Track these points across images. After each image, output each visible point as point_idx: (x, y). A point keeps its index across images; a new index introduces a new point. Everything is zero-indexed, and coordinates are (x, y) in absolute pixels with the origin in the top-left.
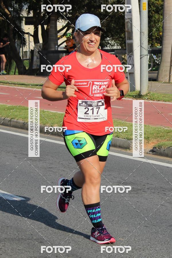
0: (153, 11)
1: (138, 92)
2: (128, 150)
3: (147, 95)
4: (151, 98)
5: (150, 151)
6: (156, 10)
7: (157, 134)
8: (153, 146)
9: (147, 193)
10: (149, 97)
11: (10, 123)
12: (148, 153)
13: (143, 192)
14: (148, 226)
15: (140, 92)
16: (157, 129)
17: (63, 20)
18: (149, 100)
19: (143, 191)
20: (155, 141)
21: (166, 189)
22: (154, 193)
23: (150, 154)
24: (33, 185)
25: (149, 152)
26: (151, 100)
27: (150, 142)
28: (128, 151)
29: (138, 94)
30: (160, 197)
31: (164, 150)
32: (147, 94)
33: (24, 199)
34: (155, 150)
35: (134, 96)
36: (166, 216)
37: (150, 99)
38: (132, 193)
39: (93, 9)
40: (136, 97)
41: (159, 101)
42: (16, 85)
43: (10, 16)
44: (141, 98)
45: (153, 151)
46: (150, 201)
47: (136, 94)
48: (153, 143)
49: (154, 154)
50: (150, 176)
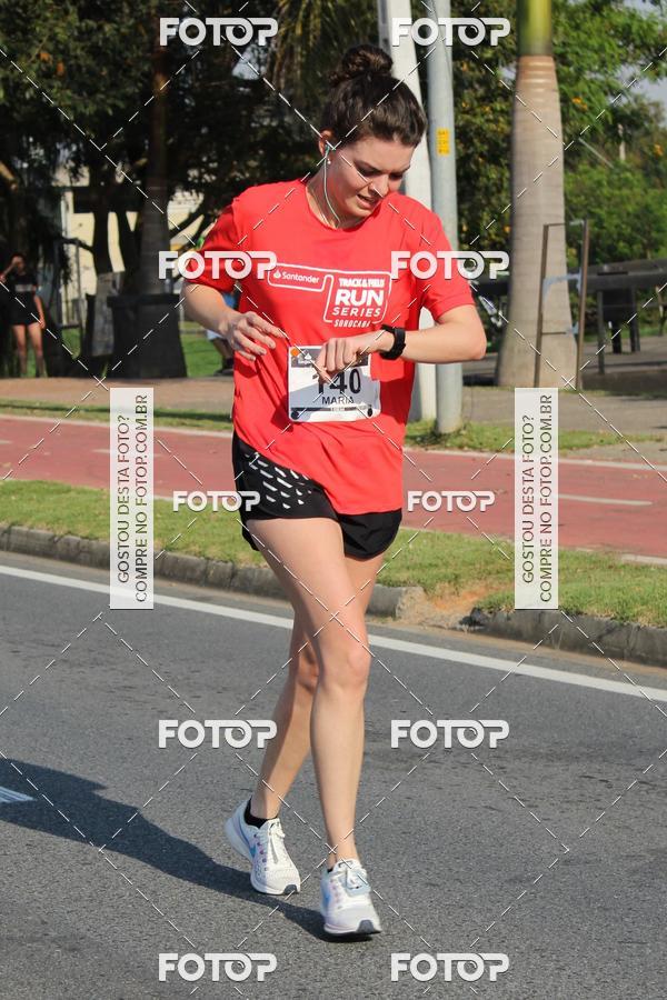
0: (482, 155)
1: (431, 425)
2: (390, 619)
3: (458, 433)
4: (471, 443)
5: (461, 623)
6: (488, 151)
7: (487, 563)
8: (473, 603)
9: (444, 766)
10: (466, 440)
11: (9, 538)
12: (454, 629)
13: (429, 765)
14: (439, 881)
15: (436, 423)
16: (486, 548)
17: (187, 194)
18: (466, 448)
19: (431, 762)
20: (479, 587)
21: (507, 752)
22: (465, 765)
23: (462, 630)
24: (66, 748)
25: (458, 626)
26: (474, 448)
27: (463, 592)
28: (390, 623)
29: (429, 431)
30: (483, 778)
31: (509, 619)
32: (459, 431)
33: (31, 799)
34: (478, 617)
35: (419, 439)
36: (502, 845)
37: (469, 447)
38: (393, 767)
39: (283, 156)
40: (422, 441)
41: (498, 451)
42: (35, 411)
43: (14, 186)
44: (438, 443)
45: (470, 621)
46: (450, 794)
47: (422, 433)
48: (473, 593)
49: (474, 632)
50: (456, 707)
